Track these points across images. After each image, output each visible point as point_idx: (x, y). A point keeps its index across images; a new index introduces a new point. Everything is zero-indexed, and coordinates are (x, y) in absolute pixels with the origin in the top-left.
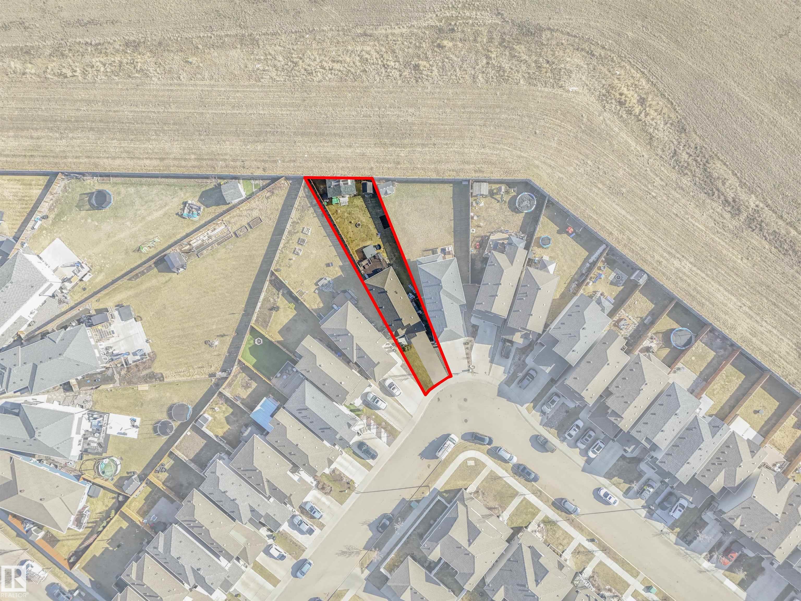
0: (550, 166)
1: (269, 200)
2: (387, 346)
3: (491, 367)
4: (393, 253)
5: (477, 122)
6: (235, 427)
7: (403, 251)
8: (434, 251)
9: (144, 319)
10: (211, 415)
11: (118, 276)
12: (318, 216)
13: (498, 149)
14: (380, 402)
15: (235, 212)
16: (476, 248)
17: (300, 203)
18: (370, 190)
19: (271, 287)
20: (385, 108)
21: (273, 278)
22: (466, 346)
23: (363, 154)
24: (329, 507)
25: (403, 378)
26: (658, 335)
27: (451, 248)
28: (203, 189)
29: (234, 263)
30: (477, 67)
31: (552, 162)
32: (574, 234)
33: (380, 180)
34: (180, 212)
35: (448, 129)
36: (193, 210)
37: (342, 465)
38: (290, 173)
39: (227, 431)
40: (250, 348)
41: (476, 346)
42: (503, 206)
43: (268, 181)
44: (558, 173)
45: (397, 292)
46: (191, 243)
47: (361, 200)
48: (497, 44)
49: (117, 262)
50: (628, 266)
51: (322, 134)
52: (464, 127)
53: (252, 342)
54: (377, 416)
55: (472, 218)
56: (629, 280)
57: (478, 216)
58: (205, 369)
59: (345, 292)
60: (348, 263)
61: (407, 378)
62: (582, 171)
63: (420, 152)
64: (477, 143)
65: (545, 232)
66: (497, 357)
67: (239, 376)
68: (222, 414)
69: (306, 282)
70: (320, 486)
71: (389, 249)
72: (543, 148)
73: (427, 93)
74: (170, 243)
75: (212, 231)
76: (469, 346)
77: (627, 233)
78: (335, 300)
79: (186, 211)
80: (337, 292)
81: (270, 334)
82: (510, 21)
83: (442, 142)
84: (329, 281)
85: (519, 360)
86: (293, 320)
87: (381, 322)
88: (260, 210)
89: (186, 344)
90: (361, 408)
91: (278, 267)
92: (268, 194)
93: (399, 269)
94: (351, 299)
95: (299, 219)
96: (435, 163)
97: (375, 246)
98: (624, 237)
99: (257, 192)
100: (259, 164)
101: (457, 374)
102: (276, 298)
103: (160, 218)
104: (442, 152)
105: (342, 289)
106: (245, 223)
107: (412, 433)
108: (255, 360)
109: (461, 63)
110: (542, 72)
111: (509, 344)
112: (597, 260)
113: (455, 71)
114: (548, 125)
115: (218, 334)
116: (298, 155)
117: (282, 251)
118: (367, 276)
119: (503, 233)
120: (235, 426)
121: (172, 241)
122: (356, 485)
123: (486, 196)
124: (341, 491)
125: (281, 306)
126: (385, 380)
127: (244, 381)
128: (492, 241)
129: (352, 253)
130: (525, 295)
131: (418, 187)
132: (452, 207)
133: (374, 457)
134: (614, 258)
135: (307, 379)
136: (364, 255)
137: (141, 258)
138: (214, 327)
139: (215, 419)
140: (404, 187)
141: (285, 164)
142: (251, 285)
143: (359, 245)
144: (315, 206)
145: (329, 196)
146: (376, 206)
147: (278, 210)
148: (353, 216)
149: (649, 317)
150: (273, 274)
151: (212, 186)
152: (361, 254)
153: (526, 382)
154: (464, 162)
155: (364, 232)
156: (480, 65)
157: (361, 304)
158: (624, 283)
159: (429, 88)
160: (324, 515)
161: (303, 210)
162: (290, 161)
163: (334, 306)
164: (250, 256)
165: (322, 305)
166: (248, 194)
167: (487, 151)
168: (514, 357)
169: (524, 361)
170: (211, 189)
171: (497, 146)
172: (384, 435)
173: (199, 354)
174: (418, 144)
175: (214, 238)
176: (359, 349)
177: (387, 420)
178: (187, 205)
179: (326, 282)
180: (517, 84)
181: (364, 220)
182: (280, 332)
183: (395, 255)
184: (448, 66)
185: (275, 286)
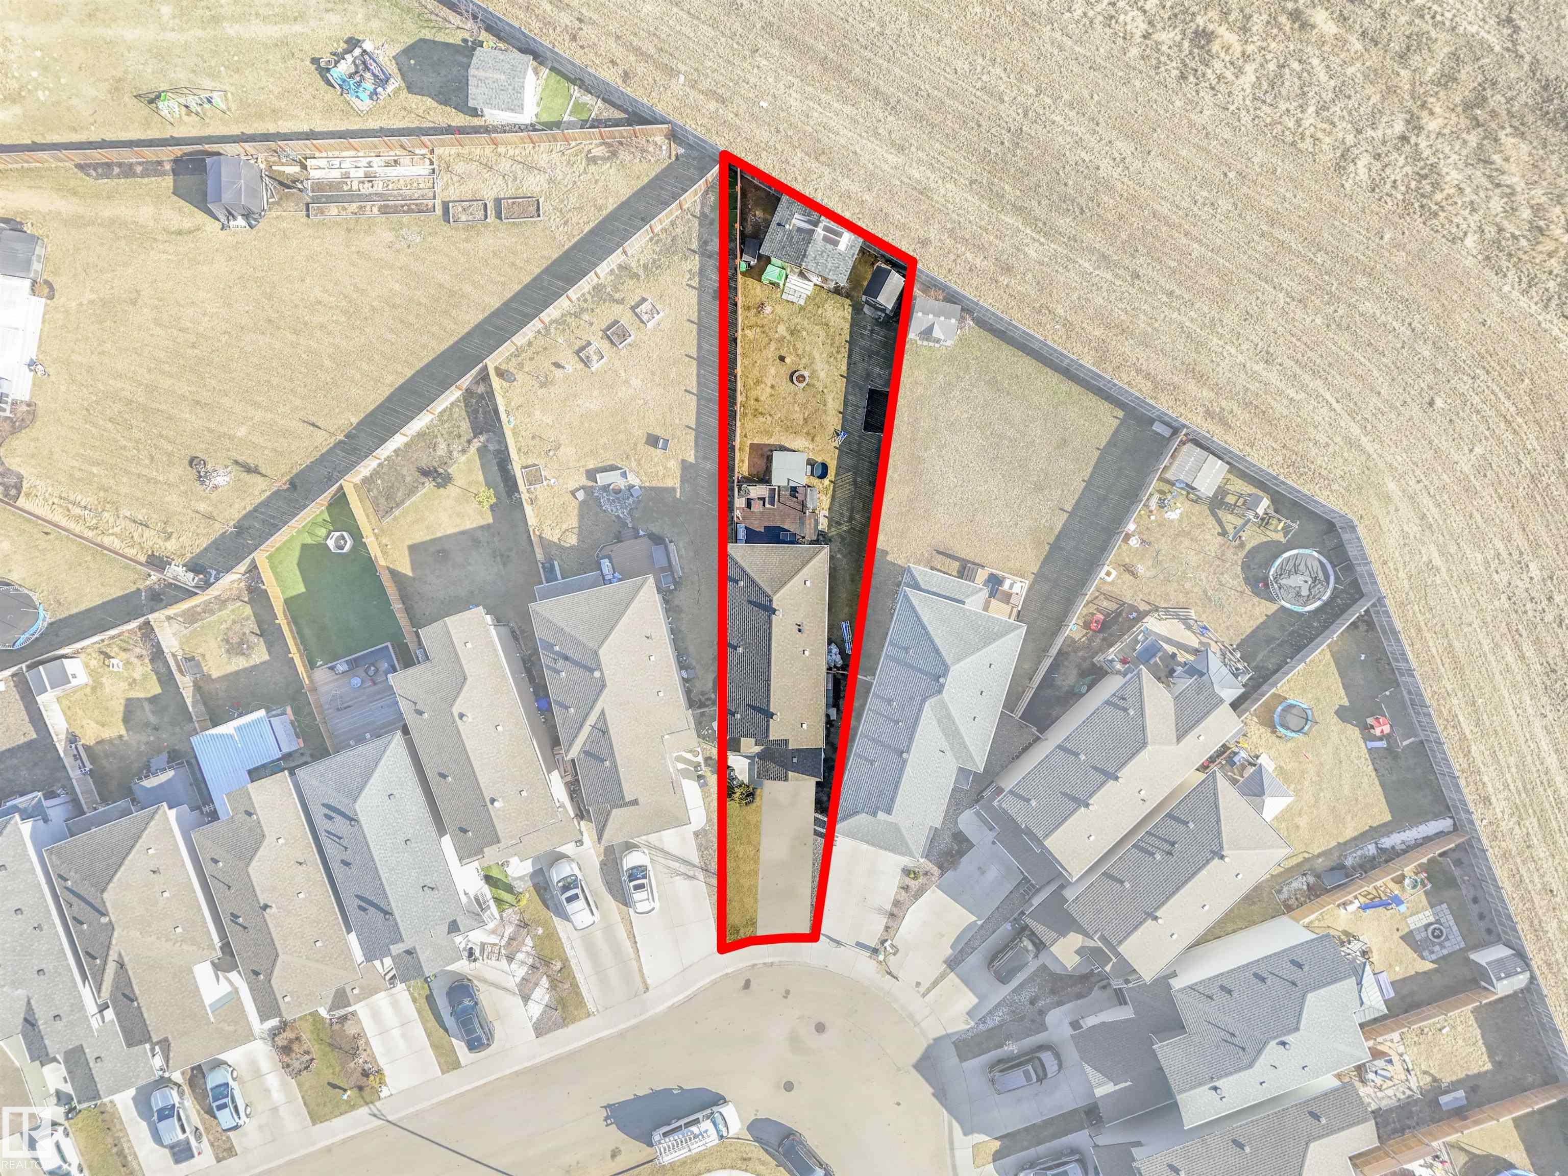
0: (1423, 517)
1: (592, 168)
2: (689, 756)
3: (943, 976)
4: (852, 510)
5: (1287, 283)
6: (138, 741)
7: (882, 519)
8: (966, 570)
9: (59, 300)
10: (92, 673)
11: (56, 138)
12: (701, 289)
13: (1303, 387)
14: (580, 904)
15: (479, 148)
16: (1087, 625)
17: (673, 224)
18: (887, 298)
19: (460, 413)
20: (1056, 99)
21: (481, 389)
22: (908, 881)
23: (924, 192)
24: (275, 1109)
25: (683, 869)
26: (1455, 1153)
27: (1018, 587)
28: (427, 34)
29: (397, 287)
30: (1370, 133)
31: (1434, 510)
32: (1383, 744)
33: (932, 285)
34: (326, 58)
35: (1195, 254)
36: (368, 75)
37: (376, 1015)
38: (694, 126)
39: (111, 741)
40: (304, 547)
41: (934, 897)
42: (1229, 554)
43: (618, 115)
44: (1433, 548)
45: (805, 628)
46: (309, 163)
47: (848, 313)
48: (1458, 100)
49: (74, 101)
50: (1482, 917)
51: (842, 72)
52: (1242, 273)
53: (323, 532)
54: (551, 936)
55: (1128, 537)
56: (1461, 957)
57: (1143, 541)
58: (147, 533)
59: (657, 539)
60: (712, 466)
61: (693, 878)
62: (1502, 578)
63: (1084, 274)
64: (1256, 340)
65: (1304, 690)
66: (975, 960)
67: (230, 607)
68: (124, 685)
69: (567, 452)
70: (281, 1041)
71: (846, 491)
72: (1430, 454)
73: (1192, 125)
74: (249, 131)
75: (387, 165)
76: (914, 884)
77: (1531, 823)
78: (616, 548)
79: (345, 67)
80: (635, 530)
81: (385, 540)
82: (1528, 58)
83: (1162, 281)
84: (631, 487)
85: (1032, 1002)
86: (471, 538)
87: (707, 681)
88: (550, 181)
89: (136, 434)
90: (519, 886)
91: (511, 367)
92: (599, 151)
93: (844, 563)
94: (663, 570)
95: (645, 267)
96: (1108, 327)
97: (811, 463)
98: (1517, 829)
99: (571, 126)
100: (619, 52)
101: (838, 943)
102: (457, 446)
103: (265, 46)
104: (1146, 307)
105: (655, 529)
106: (489, 195)
107: (622, 1035)
108: (301, 588)
109: (1331, 95)
110: (1540, 248)
111: (1030, 947)
112: (1405, 852)
113: (1303, 108)
114: (1476, 400)
115: (241, 459)
116: (744, 89)
117: (547, 329)
118: (742, 534)
119: (1189, 627)
120: (143, 738)
121: (260, 127)
122: (385, 1092)
123: (1197, 500)
124: (334, 1086)
125: (460, 480)
126: (629, 847)
127: (237, 627)
128: (1148, 633)
129: (737, 444)
130: (1167, 847)
131: (1025, 365)
132: (1086, 474)
133: (475, 1045)
134: (1457, 872)
135: (406, 731)
136: (768, 470)
137: (147, 124)
138: (242, 432)
139: (96, 687)
140: (989, 343)
141: (693, 94)
142: (409, 373)
143: (770, 434)
144: (710, 257)
145: (765, 250)
146: (878, 353)
147: (600, 209)
148: (799, 345)
149: (1461, 1094)
150: (484, 377)
151: (455, 38)
152: (762, 463)
153: (1017, 1077)
154: (1191, 370)
155: (804, 406)
156: (1380, 133)
157: (682, 598)
158: (1444, 958)
159: (1207, 113)
160: (249, 1125)
161: (669, 250)
162: (711, 94)
163: (605, 563)
164: (452, 294)
165: (572, 540)
166: (545, 118)
167: (1272, 376)
168: (1022, 985)
169: (1042, 1013)
170: (447, 45)
171: (1307, 377)
172: (541, 994)
173: (156, 482)
174: (1092, 250)
175: (379, 187)
176: (602, 730)
177: (573, 962)
178: (357, 52)
179: (622, 484)
180: (1453, 241)
181: (822, 375)
182: (413, 549)
183: (851, 518)
184: (1290, 83)
185: (472, 414)
